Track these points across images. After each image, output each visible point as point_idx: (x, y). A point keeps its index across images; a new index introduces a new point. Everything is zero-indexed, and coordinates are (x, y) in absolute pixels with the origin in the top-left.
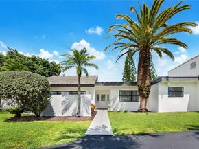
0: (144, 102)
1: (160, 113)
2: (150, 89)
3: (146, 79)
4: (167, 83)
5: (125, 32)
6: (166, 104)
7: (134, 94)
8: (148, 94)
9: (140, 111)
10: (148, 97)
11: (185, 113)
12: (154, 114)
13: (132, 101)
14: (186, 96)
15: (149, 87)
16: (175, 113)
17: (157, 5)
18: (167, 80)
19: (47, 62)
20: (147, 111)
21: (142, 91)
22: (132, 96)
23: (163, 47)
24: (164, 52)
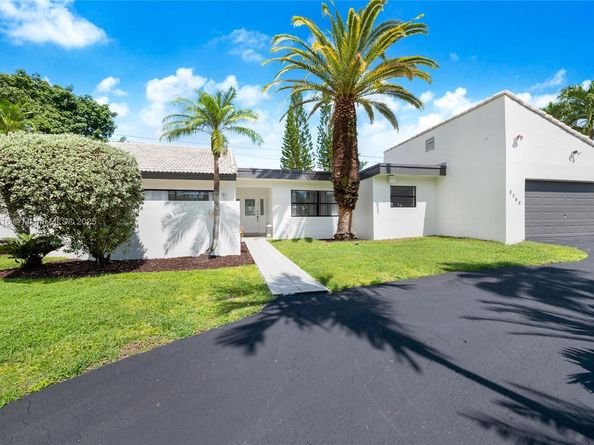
0: (346, 219)
1: (379, 242)
2: (357, 189)
3: (350, 168)
4: (388, 179)
5: (306, 56)
6: (387, 222)
7: (323, 200)
8: (354, 201)
9: (339, 237)
10: (353, 208)
11: (420, 239)
12: (368, 244)
13: (318, 215)
14: (421, 206)
15: (356, 184)
16: (405, 240)
17: (373, 15)
18: (389, 171)
19: (68, 96)
20: (352, 237)
21: (344, 193)
22: (318, 205)
23: (379, 101)
24: (381, 110)
